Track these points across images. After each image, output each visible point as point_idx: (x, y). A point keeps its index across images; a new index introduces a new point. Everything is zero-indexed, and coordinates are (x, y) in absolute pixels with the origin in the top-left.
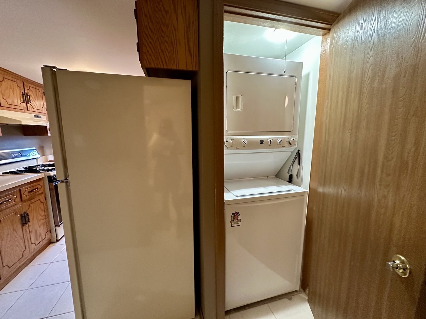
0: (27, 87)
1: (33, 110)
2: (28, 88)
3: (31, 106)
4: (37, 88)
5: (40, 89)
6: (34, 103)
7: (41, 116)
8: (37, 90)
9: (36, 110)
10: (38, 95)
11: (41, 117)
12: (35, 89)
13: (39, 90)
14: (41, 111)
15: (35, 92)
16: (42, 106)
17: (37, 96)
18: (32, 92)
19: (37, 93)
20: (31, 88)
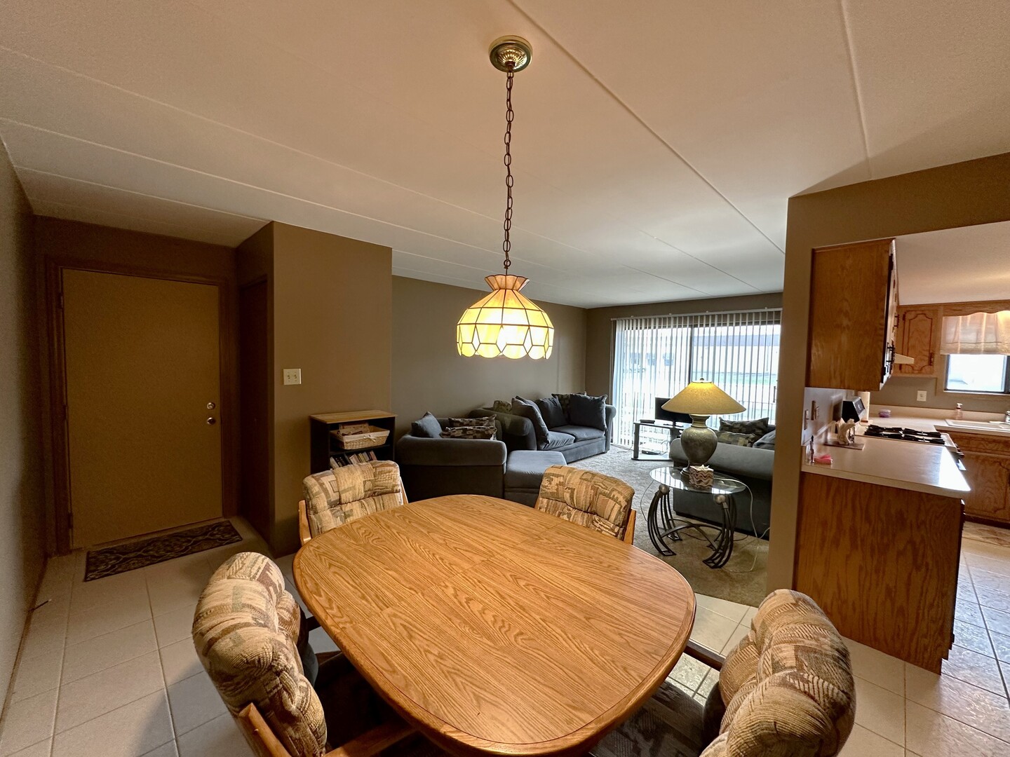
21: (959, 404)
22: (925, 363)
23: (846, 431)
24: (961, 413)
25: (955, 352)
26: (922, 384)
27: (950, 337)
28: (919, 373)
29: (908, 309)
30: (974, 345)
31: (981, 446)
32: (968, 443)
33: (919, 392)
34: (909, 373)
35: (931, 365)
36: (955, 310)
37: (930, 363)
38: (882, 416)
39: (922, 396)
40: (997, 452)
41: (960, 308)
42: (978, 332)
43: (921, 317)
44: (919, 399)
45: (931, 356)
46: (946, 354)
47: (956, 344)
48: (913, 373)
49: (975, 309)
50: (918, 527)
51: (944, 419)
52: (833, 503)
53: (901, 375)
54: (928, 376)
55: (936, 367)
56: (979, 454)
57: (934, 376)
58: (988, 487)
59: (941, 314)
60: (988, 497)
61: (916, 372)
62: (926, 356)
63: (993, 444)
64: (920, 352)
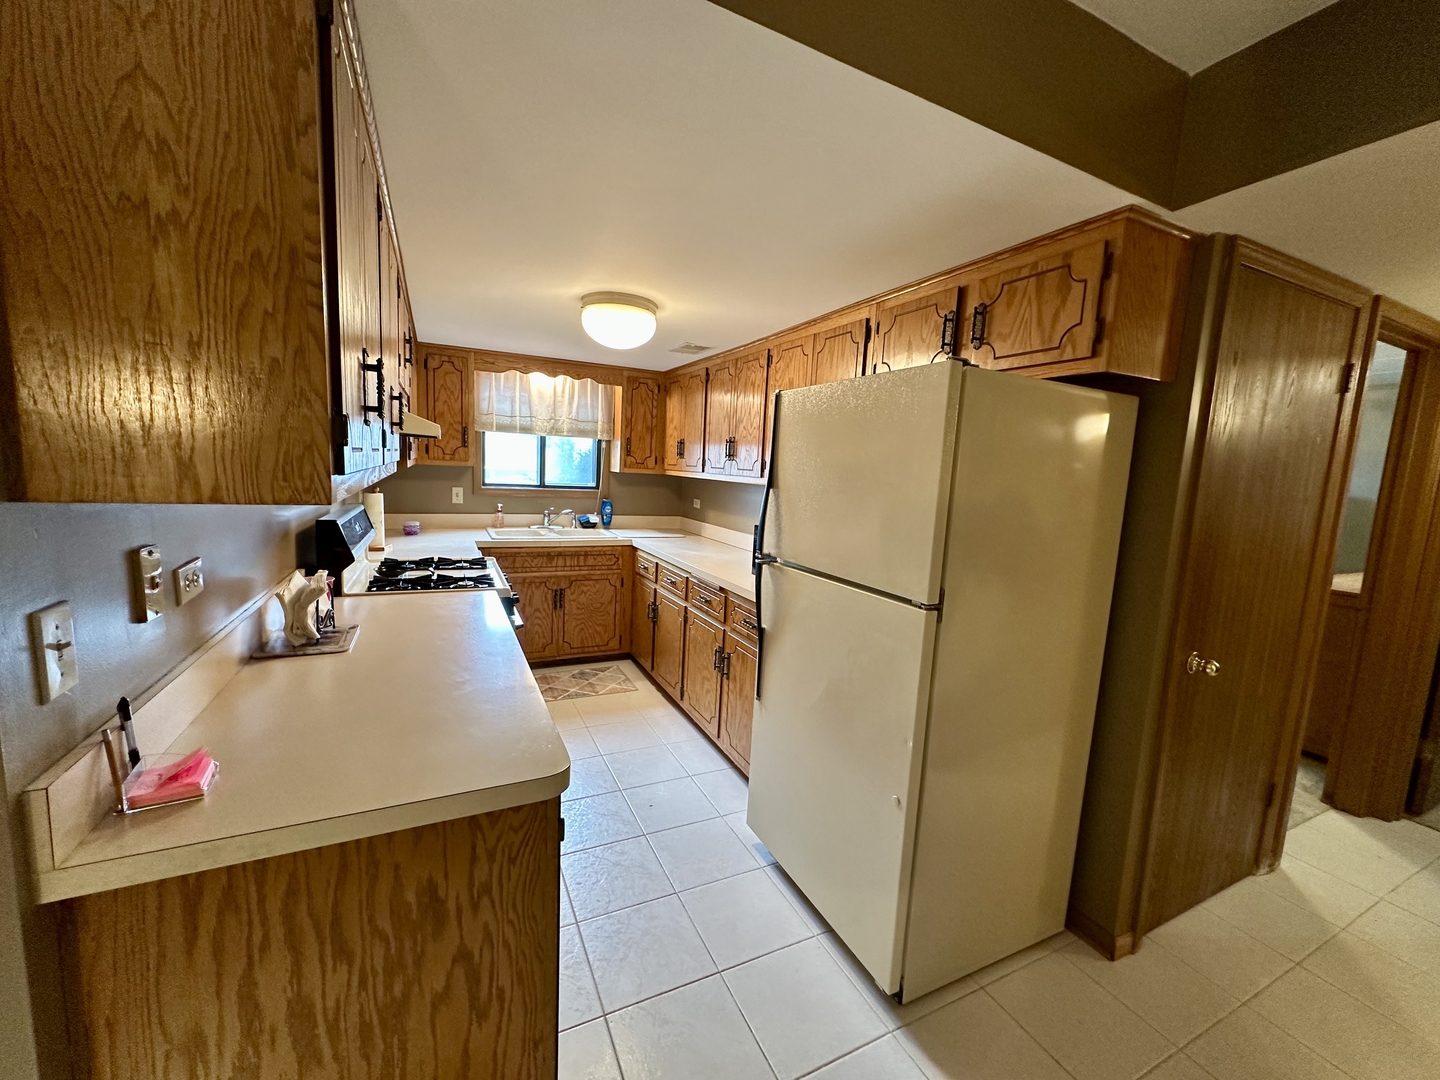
21: (500, 505)
22: (459, 444)
23: (304, 608)
24: (502, 517)
25: (491, 430)
26: (455, 475)
27: (484, 405)
28: (451, 459)
29: (431, 351)
30: (509, 419)
31: (526, 564)
32: (514, 562)
33: (455, 490)
34: (438, 459)
35: (465, 446)
36: (487, 362)
37: (465, 443)
38: (409, 533)
39: (458, 495)
40: (542, 569)
41: (492, 361)
42: (513, 401)
43: (447, 366)
44: (455, 500)
45: (465, 432)
46: (482, 431)
47: (491, 416)
48: (444, 459)
49: (509, 365)
50: (475, 907)
51: (484, 527)
52: (218, 952)
53: (428, 462)
54: (463, 464)
55: (472, 449)
56: (524, 575)
57: (469, 464)
58: (536, 618)
59: (472, 366)
60: (537, 632)
61: (447, 457)
62: (458, 431)
63: (538, 559)
64: (451, 424)
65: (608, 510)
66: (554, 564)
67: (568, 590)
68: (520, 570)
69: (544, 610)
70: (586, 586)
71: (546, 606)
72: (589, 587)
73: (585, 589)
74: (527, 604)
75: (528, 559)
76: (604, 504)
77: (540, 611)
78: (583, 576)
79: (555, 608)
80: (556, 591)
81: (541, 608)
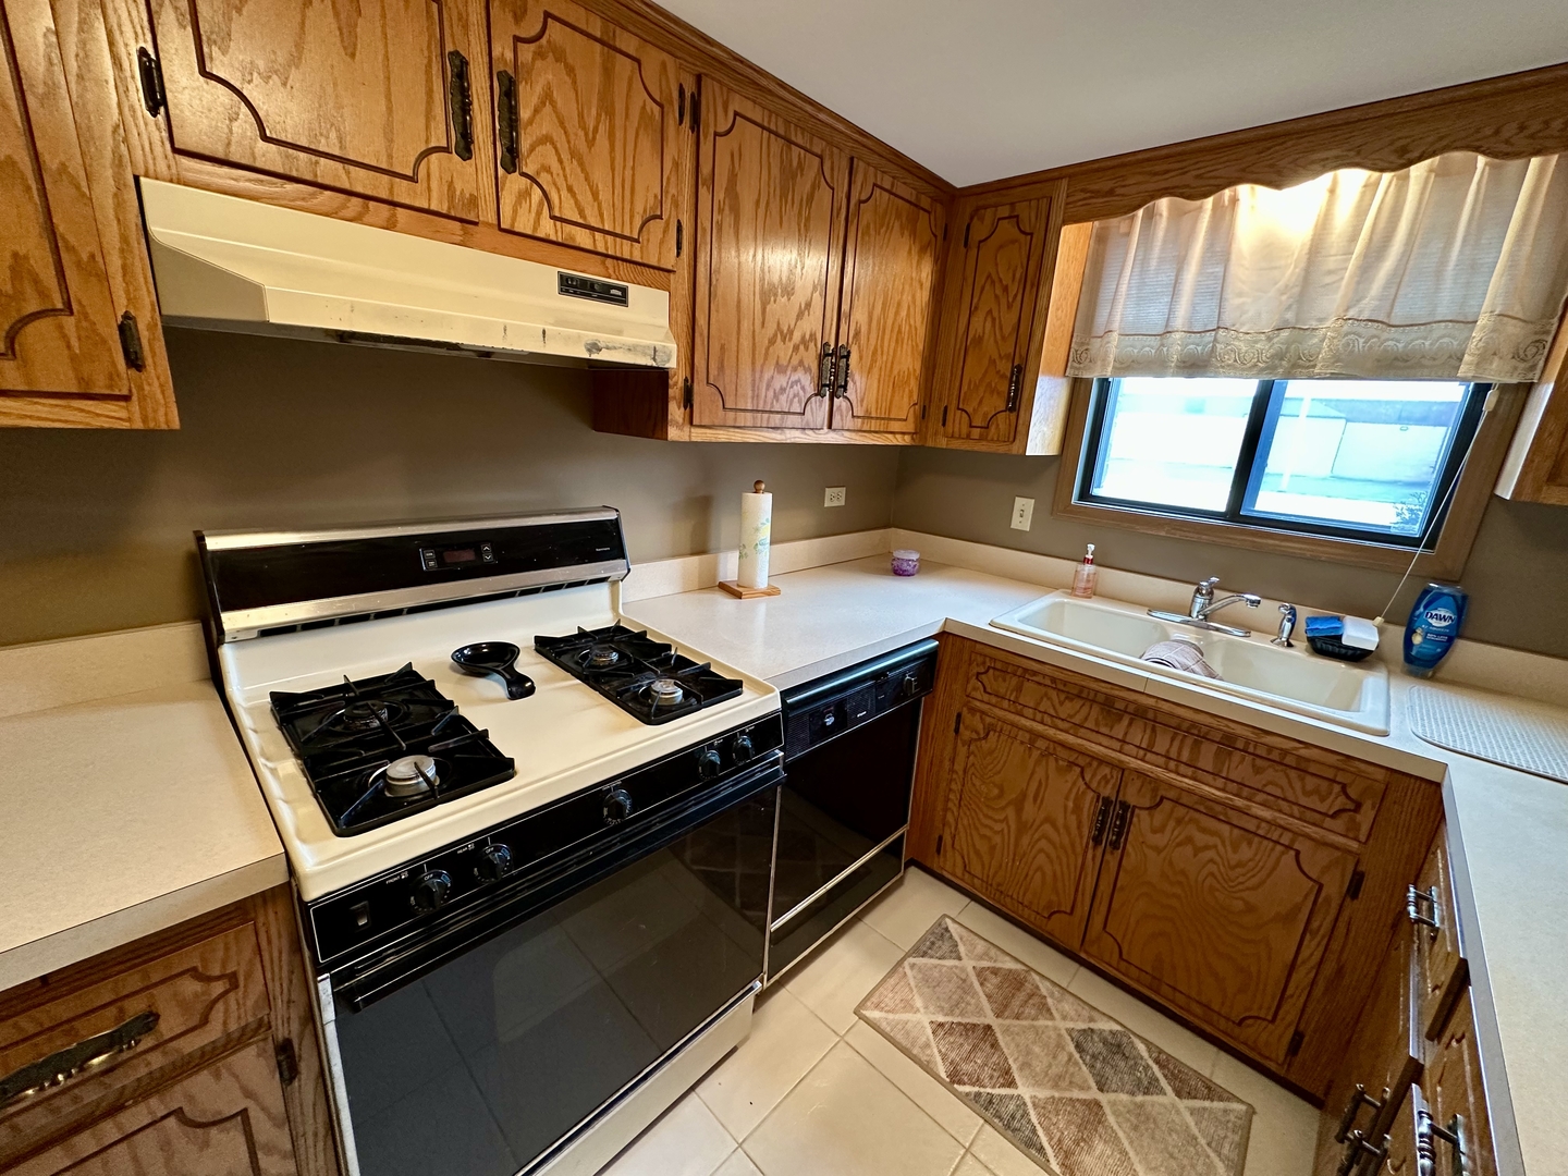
0: (519, 16)
1: (547, 228)
2: (531, 27)
3: (537, 193)
4: (628, 43)
5: (653, 58)
6: (572, 167)
7: (624, 290)
8: (623, 66)
9: (583, 238)
10: (619, 106)
11: (622, 299)
12: (598, 46)
13: (638, 62)
14: (625, 250)
15: (597, 79)
16: (643, 202)
17: (607, 108)
18: (570, 70)
19: (620, 88)
20: (554, 29)
21: (1092, 547)
22: (1002, 404)
24: (1093, 574)
27: (1104, 314)
28: (981, 438)
29: (981, 202)
30: (1154, 342)
32: (1019, 689)
33: (1019, 502)
34: (960, 438)
35: (1010, 409)
36: (1097, 194)
37: (1011, 403)
38: (896, 571)
39: (1023, 513)
40: (1082, 732)
41: (1109, 187)
42: (1176, 291)
43: (1006, 228)
44: (1015, 522)
45: (1015, 378)
48: (968, 437)
49: (1153, 185)
51: (1053, 587)
56: (1036, 728)
58: (1045, 836)
59: (1057, 214)
60: (1040, 868)
61: (976, 433)
62: (1003, 376)
63: (1078, 703)
64: (992, 362)
65: (1439, 619)
66: (1119, 731)
67: (1144, 814)
68: (1029, 712)
69: (1066, 827)
70: (1204, 830)
71: (1073, 819)
72: (1215, 840)
73: (1201, 839)
74: (1031, 795)
75: (1053, 694)
76: (1428, 599)
77: (1054, 825)
78: (1204, 798)
79: (1097, 840)
80: (1107, 802)
81: (1060, 822)
